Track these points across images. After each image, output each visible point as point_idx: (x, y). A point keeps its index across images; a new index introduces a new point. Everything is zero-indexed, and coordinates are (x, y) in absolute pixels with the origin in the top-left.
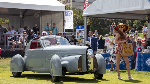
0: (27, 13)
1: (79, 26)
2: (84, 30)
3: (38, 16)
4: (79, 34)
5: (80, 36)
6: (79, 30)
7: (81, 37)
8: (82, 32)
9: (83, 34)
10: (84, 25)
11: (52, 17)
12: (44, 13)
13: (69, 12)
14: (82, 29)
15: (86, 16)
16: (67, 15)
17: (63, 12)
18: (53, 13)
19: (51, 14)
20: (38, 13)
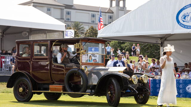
0: (8, 31)
1: (92, 48)
2: (98, 52)
3: (27, 35)
4: (91, 57)
5: (93, 60)
6: (91, 52)
7: (95, 61)
9: (98, 57)
11: (46, 36)
12: (35, 31)
14: (96, 51)
16: (67, 35)
17: (63, 32)
18: (47, 33)
19: (45, 33)
20: (27, 32)
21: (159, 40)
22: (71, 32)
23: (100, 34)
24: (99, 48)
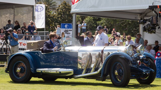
1: (65, 25)
2: (71, 29)
4: (64, 34)
6: (65, 29)
8: (69, 32)
9: (71, 34)
10: (72, 23)
11: (14, 11)
13: (39, 6)
14: (69, 28)
15: (76, 13)
16: (38, 11)
17: (33, 6)
18: (15, 7)
19: (13, 8)
21: (138, 15)
22: (41, 6)
23: (74, 9)
24: (72, 24)
